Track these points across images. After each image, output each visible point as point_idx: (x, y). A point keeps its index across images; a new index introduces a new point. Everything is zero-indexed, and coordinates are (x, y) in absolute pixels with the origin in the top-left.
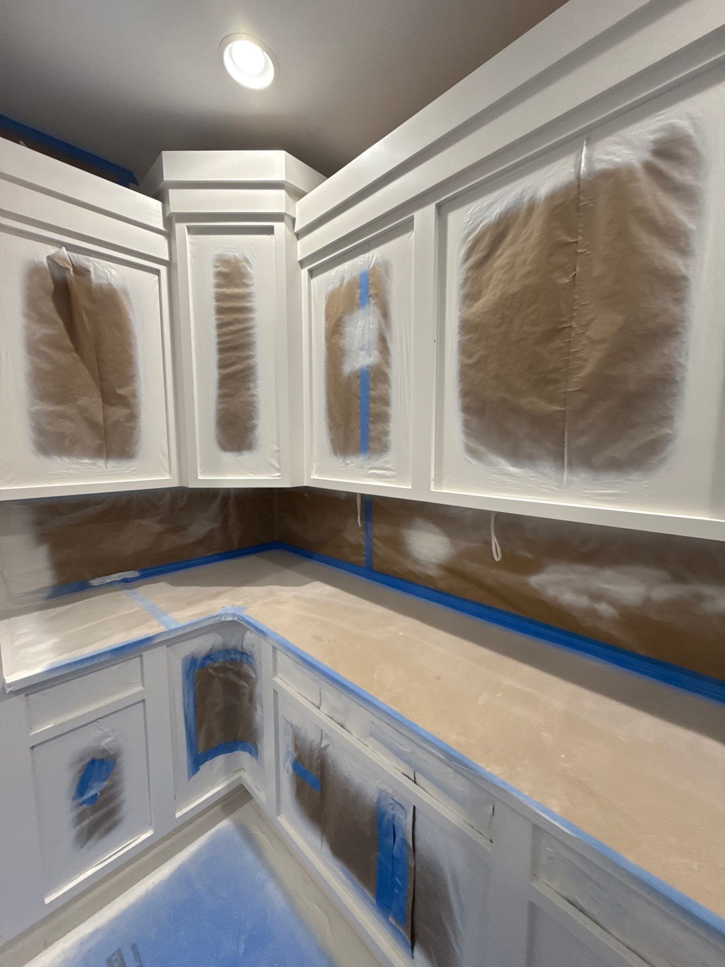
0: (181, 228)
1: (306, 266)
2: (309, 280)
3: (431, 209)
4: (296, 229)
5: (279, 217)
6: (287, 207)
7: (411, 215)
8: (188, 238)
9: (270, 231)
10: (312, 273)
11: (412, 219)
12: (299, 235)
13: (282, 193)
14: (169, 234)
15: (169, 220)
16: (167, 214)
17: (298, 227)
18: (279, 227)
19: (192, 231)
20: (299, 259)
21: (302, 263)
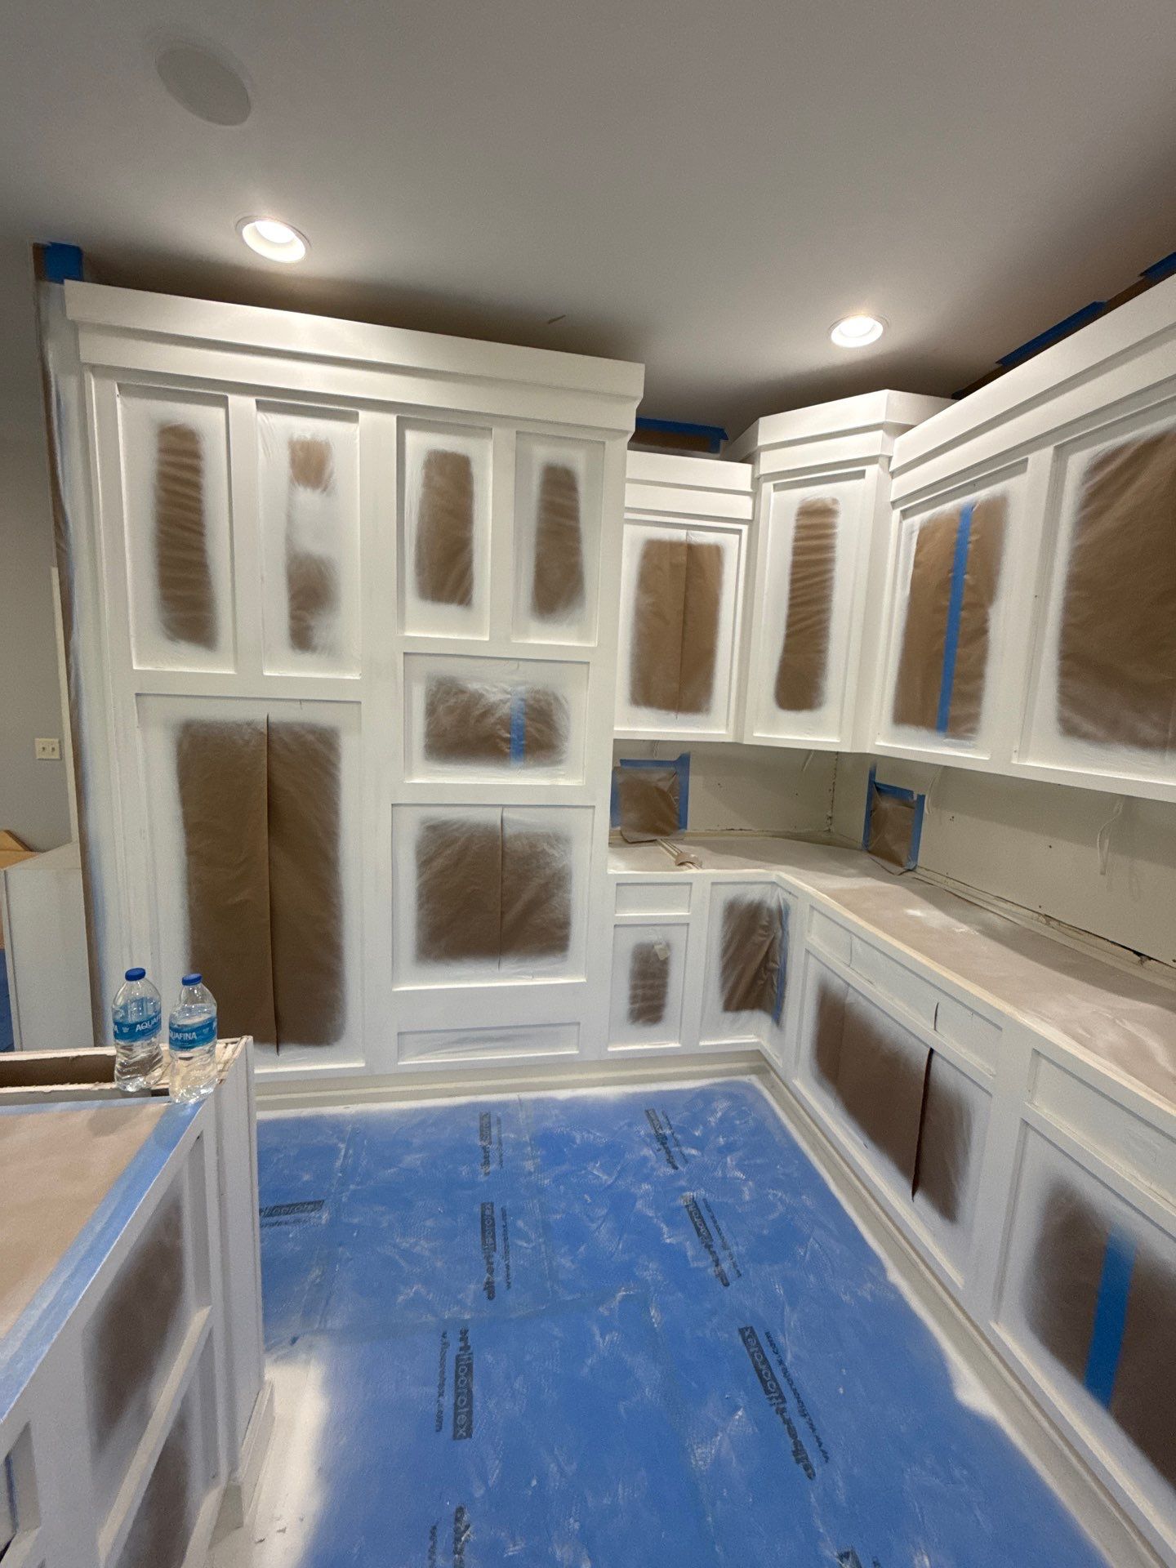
0: (767, 487)
1: (898, 507)
2: (901, 522)
3: (1049, 451)
4: (891, 469)
5: (872, 460)
6: (883, 448)
7: (1025, 457)
8: (774, 495)
9: (861, 475)
10: (905, 514)
11: (1026, 460)
12: (893, 474)
13: (880, 433)
14: (755, 494)
15: (757, 481)
16: (756, 475)
17: (893, 466)
18: (872, 471)
19: (776, 488)
20: (891, 500)
21: (894, 504)
